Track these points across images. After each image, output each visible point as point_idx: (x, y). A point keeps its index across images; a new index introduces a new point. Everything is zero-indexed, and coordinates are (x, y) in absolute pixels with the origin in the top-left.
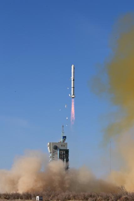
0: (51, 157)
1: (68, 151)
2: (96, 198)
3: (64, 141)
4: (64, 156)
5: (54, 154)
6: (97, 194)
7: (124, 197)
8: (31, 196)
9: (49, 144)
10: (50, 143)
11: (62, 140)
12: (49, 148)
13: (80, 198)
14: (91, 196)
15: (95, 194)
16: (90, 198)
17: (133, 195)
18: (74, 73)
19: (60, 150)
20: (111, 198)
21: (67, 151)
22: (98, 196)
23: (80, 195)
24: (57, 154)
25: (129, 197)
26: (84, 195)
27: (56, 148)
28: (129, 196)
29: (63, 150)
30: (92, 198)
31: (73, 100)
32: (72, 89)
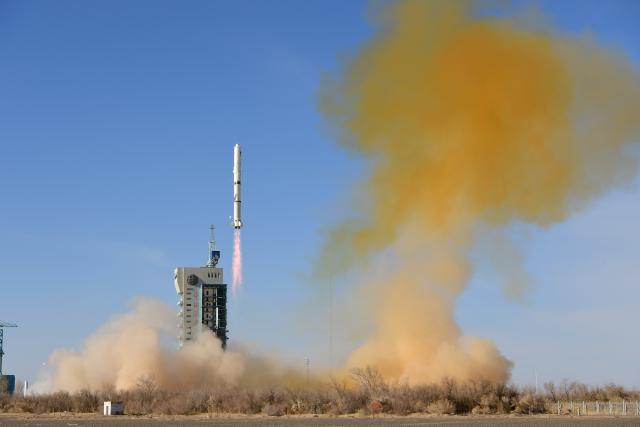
0: (181, 305)
1: (225, 290)
2: (286, 405)
3: (214, 265)
4: (216, 300)
5: (189, 296)
6: (290, 392)
7: (376, 399)
8: (96, 402)
9: (176, 271)
10: (179, 269)
11: (209, 262)
12: (176, 280)
13: (239, 407)
14: (271, 399)
15: (286, 393)
16: (267, 406)
17: (405, 395)
18: (240, 164)
19: (205, 286)
20: (336, 404)
21: (222, 290)
22: (294, 398)
23: (237, 397)
24: (196, 296)
25: (393, 400)
26: (252, 397)
27: (194, 280)
28: (394, 396)
29: (212, 286)
30: (274, 406)
31: (237, 233)
32: (236, 205)
